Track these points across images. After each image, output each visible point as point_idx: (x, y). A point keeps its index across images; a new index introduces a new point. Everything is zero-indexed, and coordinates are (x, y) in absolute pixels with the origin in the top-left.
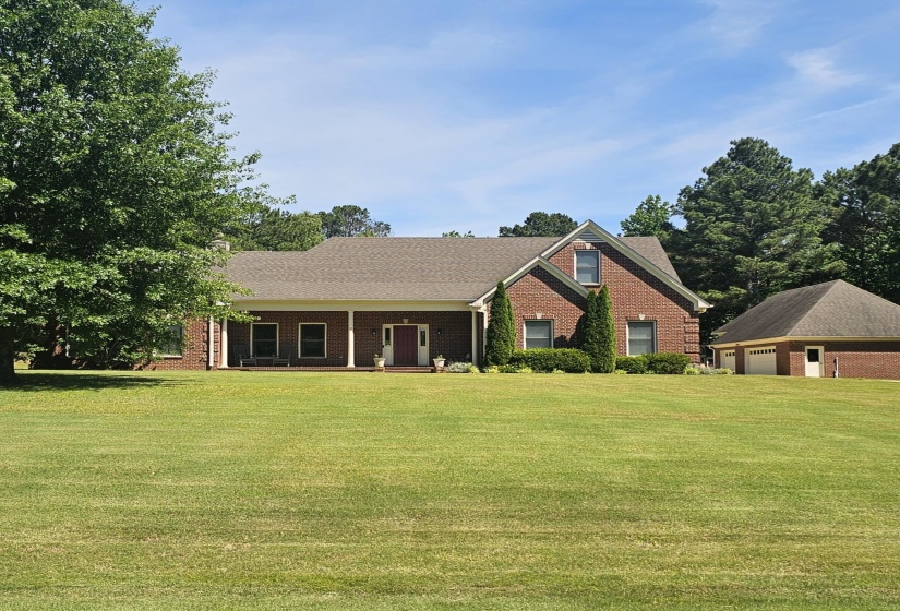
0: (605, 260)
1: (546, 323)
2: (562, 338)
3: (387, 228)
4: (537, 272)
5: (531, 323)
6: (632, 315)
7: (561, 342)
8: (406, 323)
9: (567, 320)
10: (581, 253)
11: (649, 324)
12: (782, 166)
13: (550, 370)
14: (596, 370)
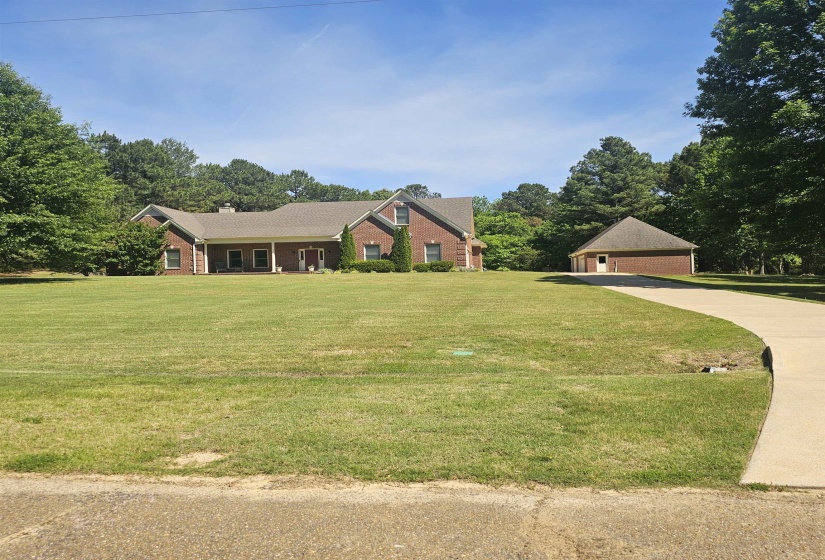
0: (411, 211)
1: (377, 246)
2: (385, 254)
3: (440, 195)
4: (371, 219)
5: (368, 247)
6: (427, 241)
7: (385, 256)
8: (311, 248)
9: (387, 244)
10: (399, 208)
11: (438, 245)
12: (630, 151)
13: (369, 272)
14: (398, 270)
